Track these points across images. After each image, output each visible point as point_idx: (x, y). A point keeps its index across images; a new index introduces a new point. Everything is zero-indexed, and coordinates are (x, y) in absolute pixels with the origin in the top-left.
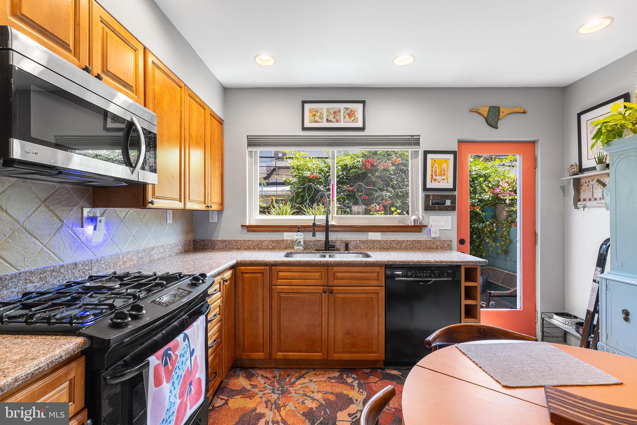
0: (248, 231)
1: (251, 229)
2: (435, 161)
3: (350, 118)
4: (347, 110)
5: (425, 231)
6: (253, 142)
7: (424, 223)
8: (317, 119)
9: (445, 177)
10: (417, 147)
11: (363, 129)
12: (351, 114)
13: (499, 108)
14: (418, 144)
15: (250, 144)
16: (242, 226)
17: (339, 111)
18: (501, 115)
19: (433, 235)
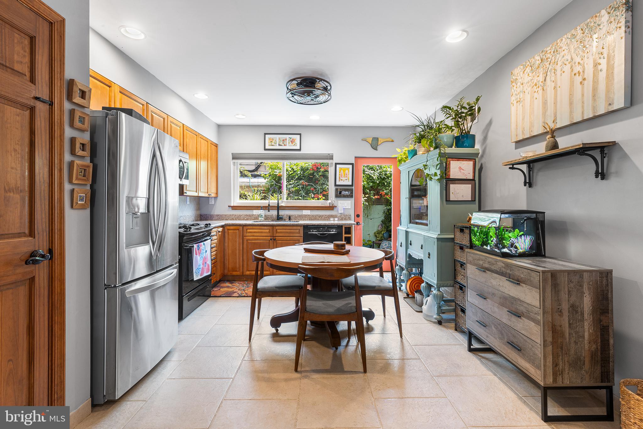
0: (233, 209)
1: (234, 208)
2: (341, 169)
3: (292, 143)
4: (290, 139)
5: (335, 209)
6: (235, 157)
7: (335, 205)
8: (273, 144)
9: (347, 178)
10: (332, 160)
11: (300, 150)
12: (293, 141)
13: (378, 138)
14: (332, 159)
15: (233, 158)
16: (229, 206)
17: (286, 139)
18: (379, 143)
19: (340, 212)
